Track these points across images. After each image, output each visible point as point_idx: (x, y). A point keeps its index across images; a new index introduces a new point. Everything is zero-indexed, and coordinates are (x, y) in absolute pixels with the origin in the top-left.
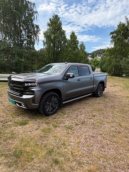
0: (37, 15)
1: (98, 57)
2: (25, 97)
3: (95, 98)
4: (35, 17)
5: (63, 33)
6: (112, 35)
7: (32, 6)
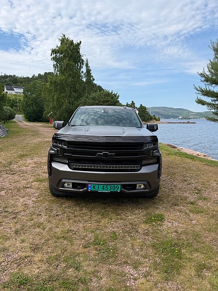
1: (6, 91)
6: (54, 55)
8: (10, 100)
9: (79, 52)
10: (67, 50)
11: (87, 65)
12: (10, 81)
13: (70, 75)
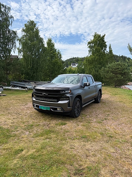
0: (13, 21)
1: (72, 66)
2: (60, 102)
3: (96, 104)
4: (11, 23)
5: (41, 40)
6: (89, 45)
7: (7, 10)
8: (72, 71)
9: (104, 41)
10: (96, 41)
11: (110, 48)
12: (75, 60)
13: (97, 55)
